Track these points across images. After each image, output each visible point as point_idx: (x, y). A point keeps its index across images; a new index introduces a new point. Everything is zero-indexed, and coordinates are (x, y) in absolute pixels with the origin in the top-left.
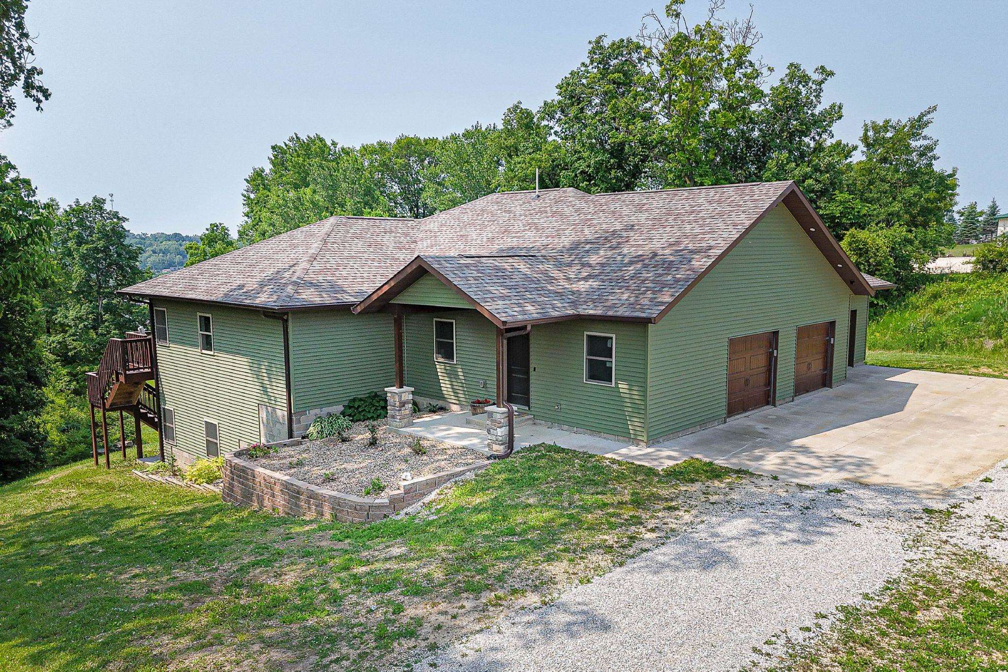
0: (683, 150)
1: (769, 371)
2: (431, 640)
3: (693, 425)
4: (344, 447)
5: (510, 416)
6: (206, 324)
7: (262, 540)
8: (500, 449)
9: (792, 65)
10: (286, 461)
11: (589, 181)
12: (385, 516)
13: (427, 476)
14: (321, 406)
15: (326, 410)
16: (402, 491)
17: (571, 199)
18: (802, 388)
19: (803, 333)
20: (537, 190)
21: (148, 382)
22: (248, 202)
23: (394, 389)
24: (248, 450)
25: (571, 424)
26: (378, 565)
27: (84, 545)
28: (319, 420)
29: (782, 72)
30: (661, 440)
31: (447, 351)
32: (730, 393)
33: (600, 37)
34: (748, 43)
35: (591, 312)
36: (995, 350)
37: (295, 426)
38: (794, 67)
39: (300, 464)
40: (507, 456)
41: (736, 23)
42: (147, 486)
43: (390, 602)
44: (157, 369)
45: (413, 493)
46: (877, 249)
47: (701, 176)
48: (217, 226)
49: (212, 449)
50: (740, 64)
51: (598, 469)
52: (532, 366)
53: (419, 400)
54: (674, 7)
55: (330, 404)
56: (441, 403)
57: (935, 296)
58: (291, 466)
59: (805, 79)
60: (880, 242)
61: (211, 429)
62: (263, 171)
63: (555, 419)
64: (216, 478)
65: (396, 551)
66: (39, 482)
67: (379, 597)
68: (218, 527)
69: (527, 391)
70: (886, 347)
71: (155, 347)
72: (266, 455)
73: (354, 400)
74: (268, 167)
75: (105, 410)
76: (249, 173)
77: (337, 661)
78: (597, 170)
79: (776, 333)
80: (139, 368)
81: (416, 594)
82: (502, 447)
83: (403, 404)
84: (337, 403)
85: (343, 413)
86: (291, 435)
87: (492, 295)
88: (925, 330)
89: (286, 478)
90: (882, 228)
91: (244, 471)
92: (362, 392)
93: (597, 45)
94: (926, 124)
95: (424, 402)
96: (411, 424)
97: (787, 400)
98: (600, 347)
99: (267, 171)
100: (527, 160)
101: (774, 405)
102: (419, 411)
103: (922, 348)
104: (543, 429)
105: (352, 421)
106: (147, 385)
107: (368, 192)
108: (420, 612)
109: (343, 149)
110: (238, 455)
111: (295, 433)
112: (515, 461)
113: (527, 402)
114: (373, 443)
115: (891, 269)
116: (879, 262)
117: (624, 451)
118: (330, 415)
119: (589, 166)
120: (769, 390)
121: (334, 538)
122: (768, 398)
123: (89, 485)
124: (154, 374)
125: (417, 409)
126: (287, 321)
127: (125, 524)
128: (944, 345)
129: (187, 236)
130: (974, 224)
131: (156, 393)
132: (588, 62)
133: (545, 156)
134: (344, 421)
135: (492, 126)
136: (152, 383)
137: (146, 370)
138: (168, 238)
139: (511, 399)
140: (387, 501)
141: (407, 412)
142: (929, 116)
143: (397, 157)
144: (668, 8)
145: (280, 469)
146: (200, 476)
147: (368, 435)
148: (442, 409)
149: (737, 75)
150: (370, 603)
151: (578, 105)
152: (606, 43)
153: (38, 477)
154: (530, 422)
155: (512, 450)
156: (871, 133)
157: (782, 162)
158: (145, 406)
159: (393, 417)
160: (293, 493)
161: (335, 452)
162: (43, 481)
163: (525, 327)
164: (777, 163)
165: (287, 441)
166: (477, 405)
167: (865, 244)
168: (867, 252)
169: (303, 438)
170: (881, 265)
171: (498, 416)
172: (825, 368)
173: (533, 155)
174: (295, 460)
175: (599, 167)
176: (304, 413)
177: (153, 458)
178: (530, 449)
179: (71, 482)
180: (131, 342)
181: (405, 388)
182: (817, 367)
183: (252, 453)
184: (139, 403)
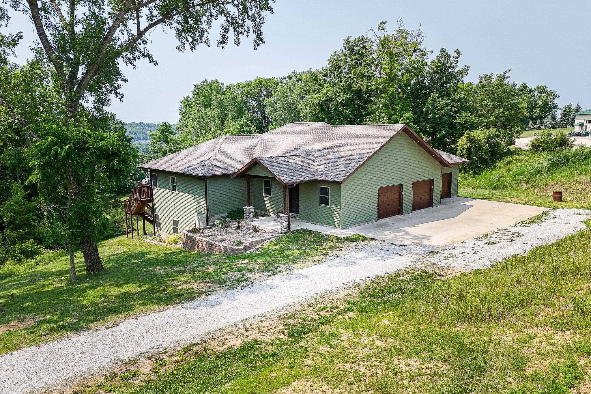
0: (387, 93)
1: (400, 201)
2: (253, 281)
3: (363, 222)
4: (228, 229)
5: (289, 217)
6: (173, 180)
7: (200, 260)
8: (285, 230)
9: (442, 49)
10: (207, 235)
11: (343, 107)
12: (242, 253)
13: (256, 239)
14: (219, 214)
15: (221, 215)
16: (248, 244)
17: (321, 128)
18: (416, 207)
19: (416, 184)
20: (308, 122)
21: (148, 204)
22: (182, 113)
23: (247, 207)
24: (192, 230)
25: (314, 221)
26: (238, 266)
27: (137, 263)
28: (218, 219)
29: (437, 53)
30: (347, 227)
31: (268, 192)
32: (379, 210)
33: (349, 37)
34: (419, 41)
35: (321, 179)
36: (526, 189)
37: (209, 221)
38: (443, 50)
39: (212, 235)
40: (287, 232)
41: (413, 31)
42: (151, 245)
43: (241, 274)
44: (153, 198)
45: (252, 245)
46: (480, 140)
47: (396, 105)
48: (165, 124)
49: (176, 231)
50: (415, 51)
51: (320, 238)
52: (300, 198)
53: (257, 211)
54: (382, 26)
55: (223, 213)
56: (266, 213)
57: (509, 163)
58: (208, 236)
59: (448, 57)
60: (481, 136)
61: (175, 223)
62: (189, 97)
63: (308, 219)
64: (178, 242)
65: (244, 262)
66: (106, 244)
67: (238, 273)
68: (183, 257)
69: (298, 208)
70: (480, 188)
71: (152, 189)
72: (199, 232)
73: (232, 211)
74: (191, 95)
75: (132, 215)
76: (182, 99)
77: (225, 286)
78: (347, 101)
79: (402, 185)
80: (146, 198)
81: (250, 272)
82: (286, 229)
83: (250, 213)
84: (225, 212)
85: (227, 217)
86: (207, 225)
87: (282, 173)
88: (499, 180)
89: (207, 240)
90: (484, 129)
91: (191, 238)
92: (235, 208)
93: (348, 41)
94: (507, 78)
95: (259, 212)
96: (254, 221)
97: (409, 212)
98: (324, 191)
99: (191, 97)
100: (314, 97)
101: (402, 214)
102: (258, 216)
103: (495, 188)
104: (305, 223)
105: (231, 219)
106: (148, 205)
107: (240, 109)
108: (250, 276)
109: (227, 86)
110: (189, 232)
111: (209, 224)
112: (291, 234)
113: (298, 212)
114: (239, 228)
115: (488, 150)
116: (481, 146)
117: (332, 231)
118: (222, 217)
119: (343, 100)
120: (400, 208)
121: (224, 259)
122: (399, 212)
123: (127, 245)
124: (152, 200)
125: (256, 215)
126: (206, 181)
127: (149, 256)
128: (505, 187)
129: (147, 124)
130: (567, 117)
131: (153, 209)
132: (343, 49)
133: (323, 95)
134: (227, 219)
135: (302, 72)
136: (150, 204)
137: (149, 199)
138: (137, 125)
139: (291, 211)
140: (243, 247)
141: (252, 216)
142: (508, 74)
143: (255, 88)
144: (379, 26)
145: (204, 237)
146: (171, 241)
147: (237, 225)
148: (266, 215)
149: (414, 56)
150: (236, 274)
151: (338, 70)
152: (352, 39)
153: (104, 242)
154: (299, 220)
155: (289, 230)
156: (484, 81)
157: (435, 98)
158: (147, 213)
159: (246, 218)
160: (210, 245)
161: (224, 231)
162: (108, 244)
163: (293, 185)
164: (433, 98)
165: (206, 227)
166: (278, 214)
167: (474, 137)
168: (475, 141)
169: (212, 226)
170: (482, 148)
171: (284, 218)
172: (430, 199)
173: (316, 95)
174: (209, 234)
175: (348, 100)
176: (212, 216)
177: (151, 235)
178: (297, 230)
179: (120, 243)
180: (143, 187)
181: (251, 207)
182: (426, 197)
183: (193, 231)
184: (144, 212)
